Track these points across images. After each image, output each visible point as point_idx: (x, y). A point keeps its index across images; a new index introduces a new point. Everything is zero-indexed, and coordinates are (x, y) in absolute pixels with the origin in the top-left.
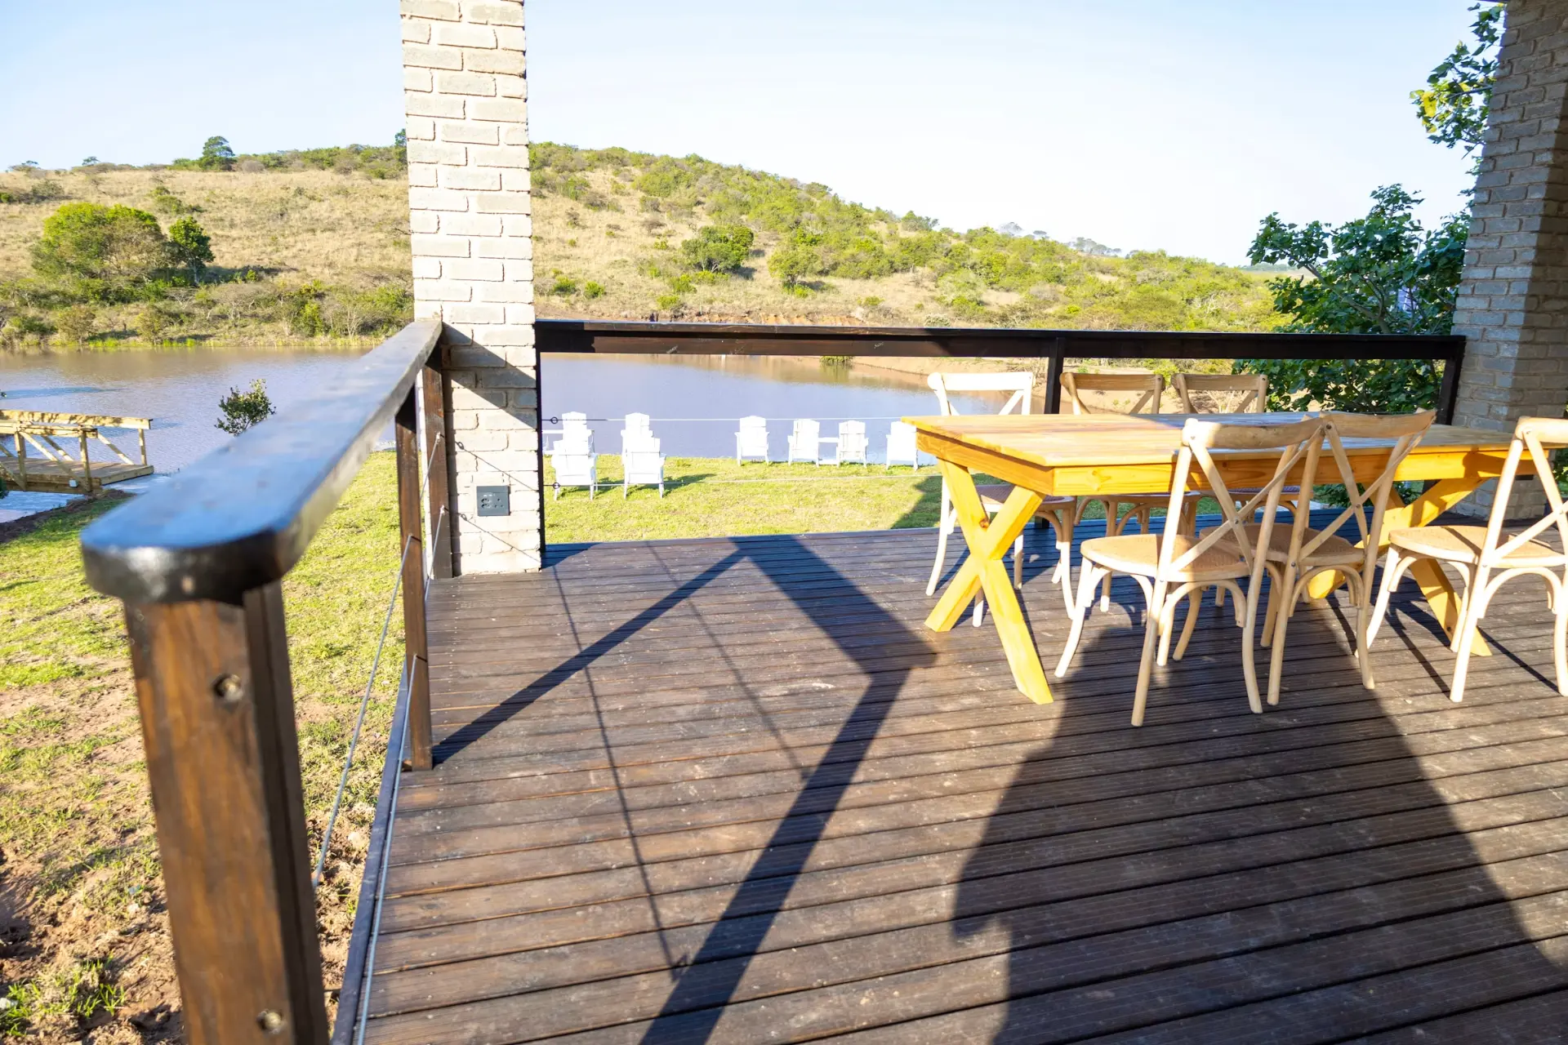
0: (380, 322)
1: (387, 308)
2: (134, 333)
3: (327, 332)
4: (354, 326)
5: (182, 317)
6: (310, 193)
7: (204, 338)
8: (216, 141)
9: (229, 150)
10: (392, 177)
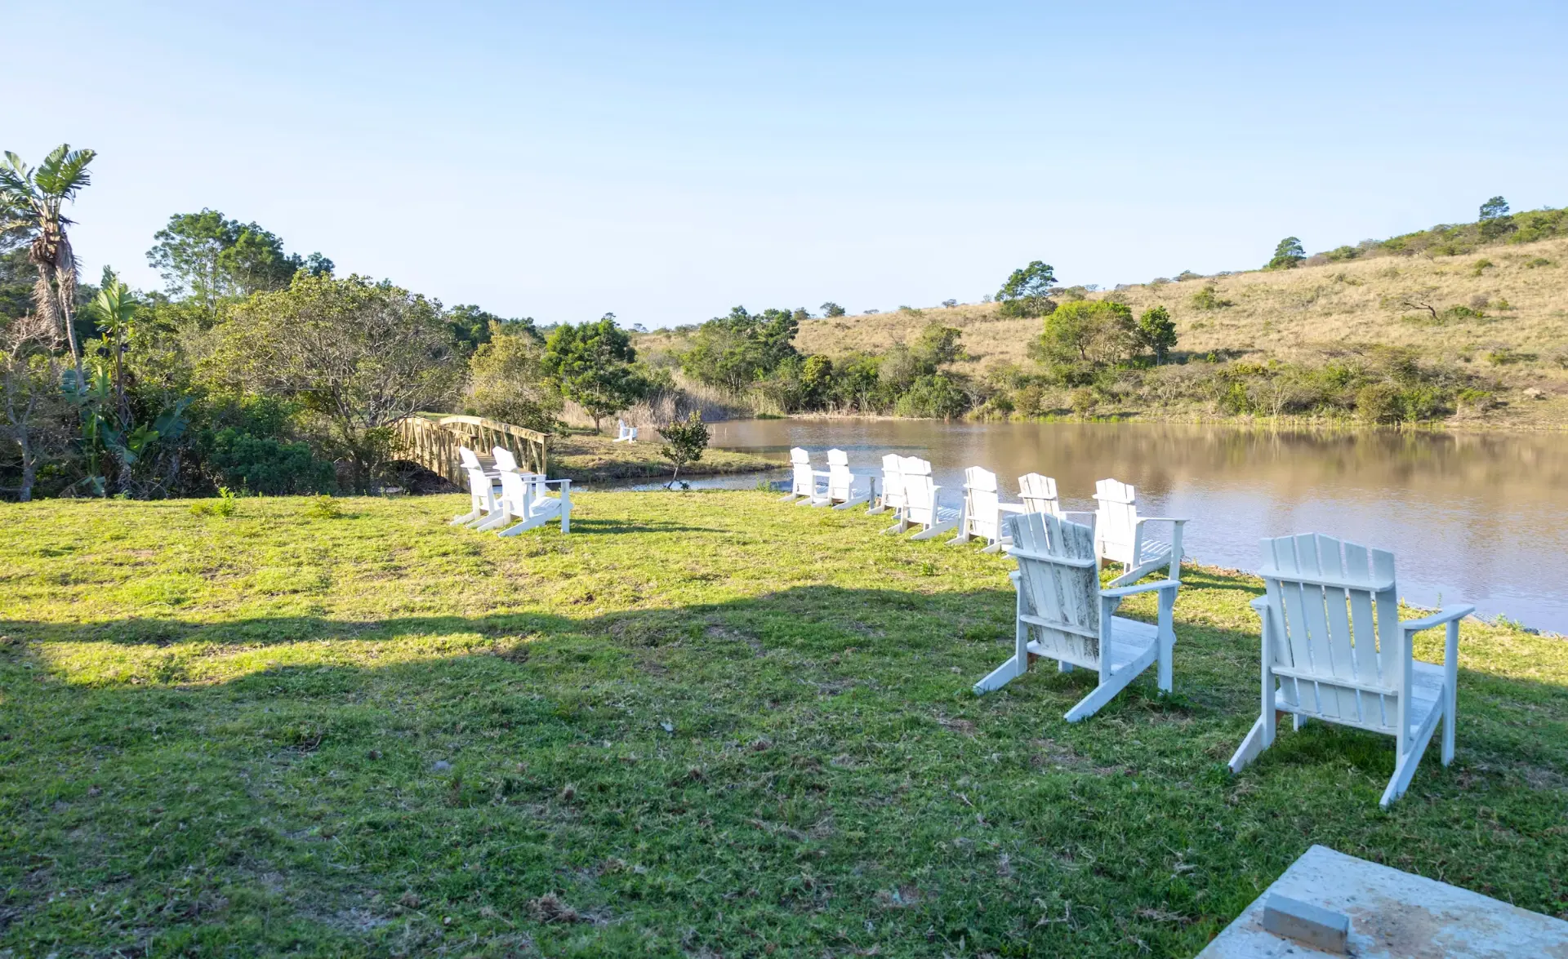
0: (1315, 400)
1: (1327, 386)
2: (1069, 411)
3: (1251, 411)
4: (1280, 404)
5: (1121, 396)
6: (1350, 279)
7: (1128, 415)
8: (1290, 242)
9: (1300, 248)
10: (1464, 252)
